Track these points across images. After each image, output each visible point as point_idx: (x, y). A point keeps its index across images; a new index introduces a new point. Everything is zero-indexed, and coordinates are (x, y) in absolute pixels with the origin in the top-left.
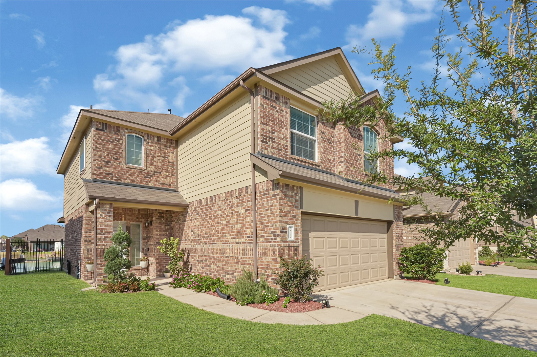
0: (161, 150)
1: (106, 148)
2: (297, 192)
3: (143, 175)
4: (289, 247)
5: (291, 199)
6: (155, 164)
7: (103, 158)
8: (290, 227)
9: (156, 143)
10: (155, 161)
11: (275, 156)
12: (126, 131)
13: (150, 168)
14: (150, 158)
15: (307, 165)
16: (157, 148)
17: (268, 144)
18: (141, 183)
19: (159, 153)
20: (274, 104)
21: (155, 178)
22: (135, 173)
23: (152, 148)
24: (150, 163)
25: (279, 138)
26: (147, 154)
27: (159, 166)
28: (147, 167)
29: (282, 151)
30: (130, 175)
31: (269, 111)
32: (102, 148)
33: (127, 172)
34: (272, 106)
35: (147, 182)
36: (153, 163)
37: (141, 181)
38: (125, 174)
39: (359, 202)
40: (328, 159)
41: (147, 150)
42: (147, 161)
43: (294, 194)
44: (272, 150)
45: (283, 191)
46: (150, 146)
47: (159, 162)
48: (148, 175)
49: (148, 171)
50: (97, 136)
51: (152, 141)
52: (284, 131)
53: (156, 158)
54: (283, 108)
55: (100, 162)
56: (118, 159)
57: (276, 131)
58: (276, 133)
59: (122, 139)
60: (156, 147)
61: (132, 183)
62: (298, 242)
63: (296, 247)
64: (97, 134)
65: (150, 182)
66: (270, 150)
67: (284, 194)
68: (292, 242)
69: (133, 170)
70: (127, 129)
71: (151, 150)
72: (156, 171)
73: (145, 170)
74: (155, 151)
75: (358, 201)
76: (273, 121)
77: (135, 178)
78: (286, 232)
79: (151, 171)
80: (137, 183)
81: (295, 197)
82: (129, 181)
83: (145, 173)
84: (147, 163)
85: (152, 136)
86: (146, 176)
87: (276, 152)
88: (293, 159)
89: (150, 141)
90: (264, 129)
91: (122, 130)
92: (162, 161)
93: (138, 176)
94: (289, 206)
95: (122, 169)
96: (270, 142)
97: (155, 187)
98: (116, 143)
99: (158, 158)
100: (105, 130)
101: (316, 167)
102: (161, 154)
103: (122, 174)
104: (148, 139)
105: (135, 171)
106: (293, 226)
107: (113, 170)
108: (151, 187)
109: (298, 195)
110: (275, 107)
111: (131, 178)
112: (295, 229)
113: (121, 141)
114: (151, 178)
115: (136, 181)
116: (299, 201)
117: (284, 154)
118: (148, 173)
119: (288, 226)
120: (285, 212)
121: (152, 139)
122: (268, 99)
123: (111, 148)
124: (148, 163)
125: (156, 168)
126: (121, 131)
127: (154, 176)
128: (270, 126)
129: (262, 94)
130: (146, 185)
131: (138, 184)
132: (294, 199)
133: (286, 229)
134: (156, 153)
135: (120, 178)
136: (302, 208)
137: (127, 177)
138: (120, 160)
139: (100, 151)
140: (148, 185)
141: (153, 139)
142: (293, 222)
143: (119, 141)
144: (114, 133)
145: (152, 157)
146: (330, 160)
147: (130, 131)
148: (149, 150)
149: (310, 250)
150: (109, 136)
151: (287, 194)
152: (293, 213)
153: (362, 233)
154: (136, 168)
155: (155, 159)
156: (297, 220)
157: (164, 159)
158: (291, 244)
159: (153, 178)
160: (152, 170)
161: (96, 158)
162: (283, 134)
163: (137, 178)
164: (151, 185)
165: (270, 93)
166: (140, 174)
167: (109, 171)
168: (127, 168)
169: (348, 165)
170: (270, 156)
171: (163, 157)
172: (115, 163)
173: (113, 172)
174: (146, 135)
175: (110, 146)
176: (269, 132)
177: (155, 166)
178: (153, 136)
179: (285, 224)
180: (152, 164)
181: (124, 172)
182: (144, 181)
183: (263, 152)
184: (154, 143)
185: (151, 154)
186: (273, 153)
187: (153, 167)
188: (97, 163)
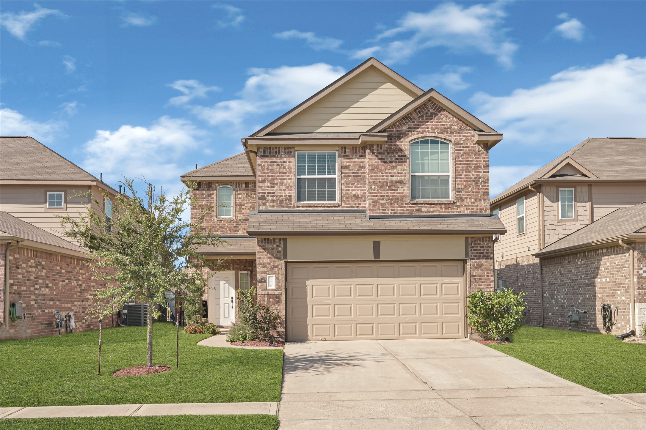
0: (249, 196)
1: (201, 205)
2: (280, 243)
3: (232, 225)
4: (268, 295)
5: (271, 251)
6: (243, 211)
7: (198, 215)
8: (269, 277)
9: (244, 190)
10: (243, 209)
11: (275, 208)
12: (217, 185)
13: (238, 217)
14: (238, 206)
15: (319, 209)
16: (246, 194)
17: (267, 200)
18: (230, 233)
19: (247, 200)
20: (274, 159)
21: (243, 226)
22: (225, 225)
23: (240, 196)
24: (239, 211)
25: (280, 190)
26: (235, 203)
27: (247, 214)
28: (235, 216)
29: (284, 202)
30: (221, 227)
31: (268, 168)
32: (197, 206)
33: (218, 225)
34: (271, 162)
35: (235, 231)
36: (242, 211)
37: (230, 231)
38: (216, 227)
39: (381, 242)
40: (354, 195)
41: (236, 199)
42: (235, 210)
43: (275, 246)
44: (271, 204)
45: (262, 245)
46: (239, 194)
47: (247, 209)
48: (237, 225)
49: (237, 220)
50: (193, 195)
51: (240, 188)
52: (287, 182)
53: (244, 205)
54: (285, 159)
55: (196, 220)
56: (210, 214)
57: (277, 184)
58: (276, 186)
59: (213, 194)
60: (244, 194)
61: (223, 235)
62: (281, 290)
63: (278, 294)
64: (194, 194)
65: (238, 231)
66: (269, 205)
67: (262, 248)
68: (272, 290)
69: (223, 221)
70: (218, 183)
71: (240, 198)
72: (244, 219)
73: (234, 220)
74: (244, 198)
75: (379, 242)
76: (272, 176)
77: (225, 229)
78: (265, 282)
79: (240, 220)
80: (227, 233)
81: (277, 249)
82: (220, 233)
83: (234, 222)
84: (235, 212)
85: (240, 184)
86: (234, 225)
87: (277, 204)
88: (298, 207)
89: (238, 189)
90: (262, 187)
91: (213, 184)
92: (250, 207)
93: (228, 227)
94: (269, 258)
95: (214, 222)
96: (269, 197)
97: (244, 236)
98: (209, 198)
99: (246, 205)
100: (200, 189)
101: (333, 208)
102: (249, 200)
103: (213, 227)
104: (236, 187)
105: (225, 223)
106: (274, 276)
107: (206, 225)
108: (240, 236)
109: (280, 247)
110: (275, 162)
111: (221, 230)
112: (277, 278)
113: (212, 196)
114: (240, 227)
115: (226, 232)
116: (282, 252)
117: (287, 204)
118: (236, 222)
119: (268, 276)
120: (263, 264)
121: (240, 187)
122: (267, 157)
123: (204, 204)
124: (237, 212)
125: (245, 216)
126: (213, 186)
127: (243, 225)
128: (269, 181)
129: (260, 155)
130: (235, 235)
131: (228, 235)
132: (275, 251)
133: (265, 279)
134: (244, 200)
135: (212, 231)
136: (285, 257)
137: (218, 229)
138: (213, 214)
139: (196, 209)
140: (236, 235)
141: (242, 186)
142: (274, 272)
143: (211, 196)
144: (207, 189)
145: (241, 205)
146: (358, 195)
147: (220, 183)
148: (238, 198)
149: (308, 298)
150: (203, 194)
151: (267, 247)
152: (274, 264)
153: (400, 278)
154: (225, 220)
155: (243, 207)
156: (279, 270)
157: (253, 205)
158: (270, 292)
159: (241, 227)
160: (240, 218)
161: (193, 216)
162: (286, 185)
163: (226, 229)
164: (240, 234)
165: (269, 150)
166: (229, 225)
167: (203, 226)
168: (218, 220)
169: (376, 199)
170: (269, 210)
171: (251, 203)
172: (208, 218)
173: (206, 227)
174: (235, 184)
175: (204, 203)
176: (268, 187)
177: (244, 213)
178: (242, 184)
179: (264, 275)
180: (240, 213)
181: (215, 225)
182: (233, 231)
183: (261, 208)
184: (242, 191)
185: (240, 203)
186: (273, 207)
187: (242, 215)
188: (194, 220)
